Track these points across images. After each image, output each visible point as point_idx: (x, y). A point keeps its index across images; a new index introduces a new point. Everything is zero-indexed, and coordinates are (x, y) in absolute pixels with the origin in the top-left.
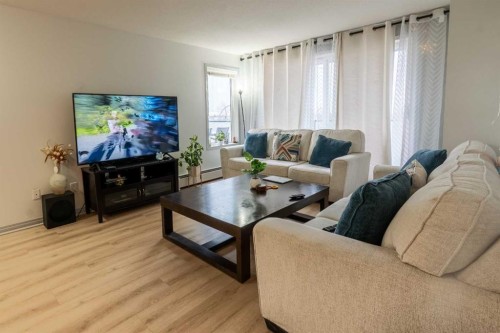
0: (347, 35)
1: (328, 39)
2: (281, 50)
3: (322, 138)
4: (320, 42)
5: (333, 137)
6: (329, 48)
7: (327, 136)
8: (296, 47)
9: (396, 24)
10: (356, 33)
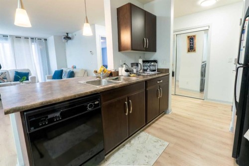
0: (14, 37)
1: (5, 36)
3: (16, 72)
9: (32, 39)
10: (18, 37)
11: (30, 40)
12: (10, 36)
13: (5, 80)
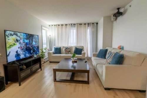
0: (79, 24)
1: (74, 24)
2: (62, 25)
3: (76, 48)
4: (73, 25)
5: (79, 48)
6: (75, 27)
7: (77, 47)
8: (66, 25)
9: (88, 24)
10: (81, 24)
11: (87, 25)
12: (77, 24)
13: (70, 53)
